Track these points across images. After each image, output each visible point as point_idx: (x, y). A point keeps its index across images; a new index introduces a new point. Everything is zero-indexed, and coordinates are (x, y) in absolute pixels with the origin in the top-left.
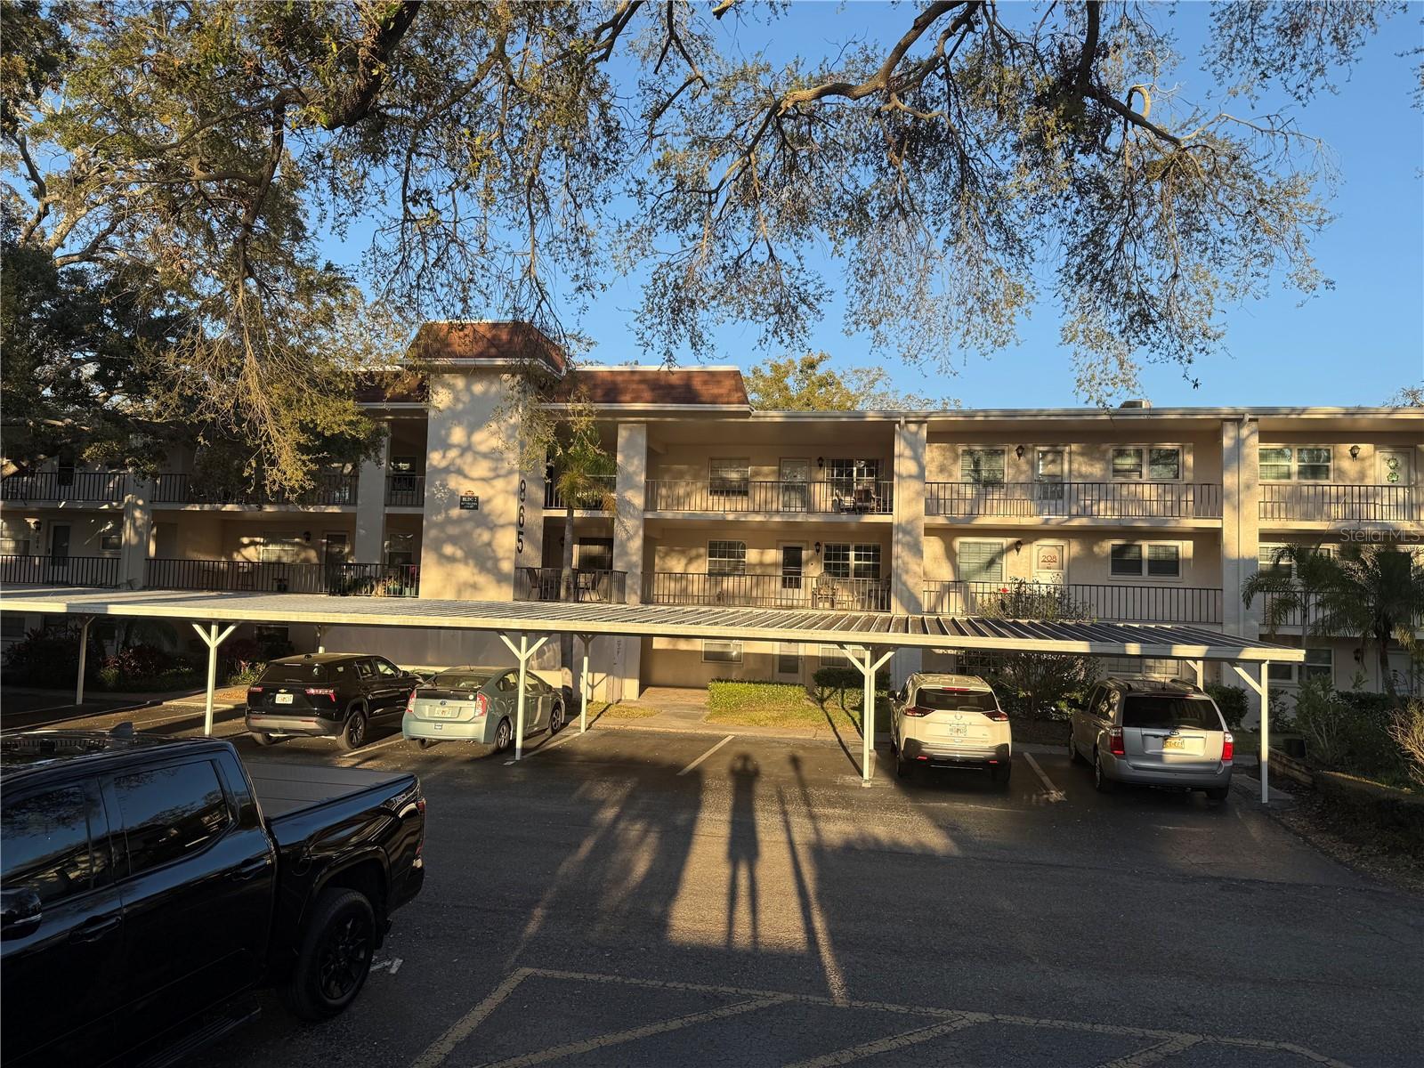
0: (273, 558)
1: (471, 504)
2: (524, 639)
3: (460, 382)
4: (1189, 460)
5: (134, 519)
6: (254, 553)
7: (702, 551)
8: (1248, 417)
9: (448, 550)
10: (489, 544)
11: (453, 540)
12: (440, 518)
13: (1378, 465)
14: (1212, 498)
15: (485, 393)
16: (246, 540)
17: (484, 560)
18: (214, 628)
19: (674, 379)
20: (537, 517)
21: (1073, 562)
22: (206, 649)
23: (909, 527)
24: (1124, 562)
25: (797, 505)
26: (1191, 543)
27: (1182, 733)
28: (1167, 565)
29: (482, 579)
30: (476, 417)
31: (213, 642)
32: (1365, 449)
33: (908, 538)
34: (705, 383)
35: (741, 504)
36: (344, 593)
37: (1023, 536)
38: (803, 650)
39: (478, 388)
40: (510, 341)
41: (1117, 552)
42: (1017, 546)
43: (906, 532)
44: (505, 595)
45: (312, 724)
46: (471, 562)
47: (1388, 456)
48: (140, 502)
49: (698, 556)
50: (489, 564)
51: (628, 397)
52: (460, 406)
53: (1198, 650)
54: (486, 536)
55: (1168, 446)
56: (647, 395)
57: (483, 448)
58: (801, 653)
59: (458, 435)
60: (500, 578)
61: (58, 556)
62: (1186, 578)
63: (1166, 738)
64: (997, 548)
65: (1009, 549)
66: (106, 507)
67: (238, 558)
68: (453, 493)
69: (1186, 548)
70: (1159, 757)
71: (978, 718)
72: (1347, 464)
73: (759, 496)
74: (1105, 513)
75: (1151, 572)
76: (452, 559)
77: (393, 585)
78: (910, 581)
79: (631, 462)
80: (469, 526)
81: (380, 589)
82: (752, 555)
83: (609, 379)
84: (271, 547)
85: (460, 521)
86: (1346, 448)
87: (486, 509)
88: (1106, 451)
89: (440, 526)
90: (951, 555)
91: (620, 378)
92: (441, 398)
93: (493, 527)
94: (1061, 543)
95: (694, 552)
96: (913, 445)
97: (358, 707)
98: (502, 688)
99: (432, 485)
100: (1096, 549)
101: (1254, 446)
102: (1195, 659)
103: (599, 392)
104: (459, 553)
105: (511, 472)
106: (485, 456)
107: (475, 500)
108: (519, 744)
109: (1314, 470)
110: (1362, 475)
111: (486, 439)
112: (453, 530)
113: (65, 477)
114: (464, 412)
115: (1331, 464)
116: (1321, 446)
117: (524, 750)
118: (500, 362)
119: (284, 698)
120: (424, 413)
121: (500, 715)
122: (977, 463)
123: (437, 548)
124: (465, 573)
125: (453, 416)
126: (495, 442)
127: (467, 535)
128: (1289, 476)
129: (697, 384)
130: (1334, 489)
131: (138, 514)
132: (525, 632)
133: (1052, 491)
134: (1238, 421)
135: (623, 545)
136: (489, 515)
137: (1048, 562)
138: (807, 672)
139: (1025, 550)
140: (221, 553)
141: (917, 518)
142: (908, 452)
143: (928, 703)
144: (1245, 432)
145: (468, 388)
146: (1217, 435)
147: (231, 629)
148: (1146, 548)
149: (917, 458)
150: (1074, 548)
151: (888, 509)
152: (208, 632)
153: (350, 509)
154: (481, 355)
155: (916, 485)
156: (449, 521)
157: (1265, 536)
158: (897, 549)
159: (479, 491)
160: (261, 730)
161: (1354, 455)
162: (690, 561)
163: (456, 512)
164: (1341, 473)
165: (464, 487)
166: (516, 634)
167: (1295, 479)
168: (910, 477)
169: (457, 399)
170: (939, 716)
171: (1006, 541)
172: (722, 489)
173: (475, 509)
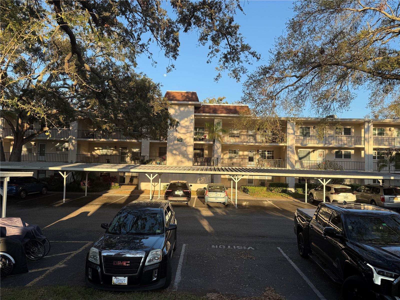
0: (105, 153)
1: (180, 140)
3: (177, 107)
4: (353, 130)
5: (72, 143)
6: (99, 152)
7: (227, 152)
8: (371, 121)
9: (174, 152)
10: (186, 151)
11: (176, 149)
12: (172, 144)
13: (394, 132)
14: (358, 140)
15: (184, 110)
16: (96, 148)
17: (184, 155)
19: (231, 108)
21: (327, 155)
23: (291, 147)
24: (338, 155)
25: (252, 140)
26: (354, 151)
27: (398, 196)
28: (348, 156)
29: (184, 160)
32: (392, 129)
33: (291, 149)
34: (240, 109)
35: (238, 140)
37: (315, 149)
38: (254, 178)
39: (182, 109)
40: (192, 97)
41: (337, 152)
42: (313, 151)
44: (190, 164)
45: (185, 199)
46: (181, 155)
47: (397, 130)
48: (74, 138)
49: (226, 153)
50: (186, 156)
51: (219, 112)
52: (177, 114)
53: (381, 178)
54: (185, 149)
55: (348, 127)
56: (225, 112)
57: (184, 125)
60: (189, 159)
61: (42, 153)
62: (353, 159)
63: (394, 198)
64: (307, 152)
65: (311, 152)
66: (63, 139)
67: (94, 153)
68: (175, 137)
69: (352, 152)
70: (393, 202)
71: (350, 194)
72: (388, 132)
73: (242, 137)
74: (334, 144)
75: (344, 158)
76: (175, 155)
77: (158, 162)
78: (292, 160)
80: (180, 146)
81: (154, 163)
82: (240, 153)
83: (214, 107)
84: (104, 150)
85: (177, 144)
86: (388, 128)
87: (185, 141)
88: (334, 128)
89: (172, 146)
90: (297, 153)
91: (217, 107)
92: (172, 111)
93: (187, 146)
94: (323, 150)
95: (225, 152)
96: (292, 126)
99: (170, 135)
100: (332, 152)
101: (372, 127)
103: (211, 111)
104: (177, 153)
105: (191, 131)
106: (184, 127)
107: (182, 139)
109: (380, 134)
110: (392, 135)
111: (185, 122)
112: (176, 147)
114: (178, 115)
115: (385, 132)
116: (383, 128)
118: (190, 103)
119: (178, 193)
122: (303, 130)
123: (171, 151)
124: (179, 158)
126: (187, 124)
127: (179, 148)
128: (375, 135)
129: (238, 109)
130: (386, 138)
131: (73, 141)
133: (320, 137)
134: (369, 122)
135: (216, 151)
136: (185, 143)
137: (320, 155)
139: (315, 152)
140: (89, 152)
141: (293, 144)
142: (291, 127)
144: (370, 124)
145: (179, 109)
146: (363, 125)
147: (156, 175)
148: (343, 152)
149: (293, 129)
150: (327, 151)
151: (286, 142)
154: (184, 101)
155: (293, 136)
156: (174, 144)
157: (374, 149)
158: (288, 152)
159: (182, 137)
161: (390, 130)
162: (224, 154)
163: (176, 142)
164: (387, 134)
165: (179, 135)
167: (377, 136)
168: (291, 134)
169: (176, 112)
170: (341, 194)
171: (310, 150)
172: (233, 136)
173: (182, 141)
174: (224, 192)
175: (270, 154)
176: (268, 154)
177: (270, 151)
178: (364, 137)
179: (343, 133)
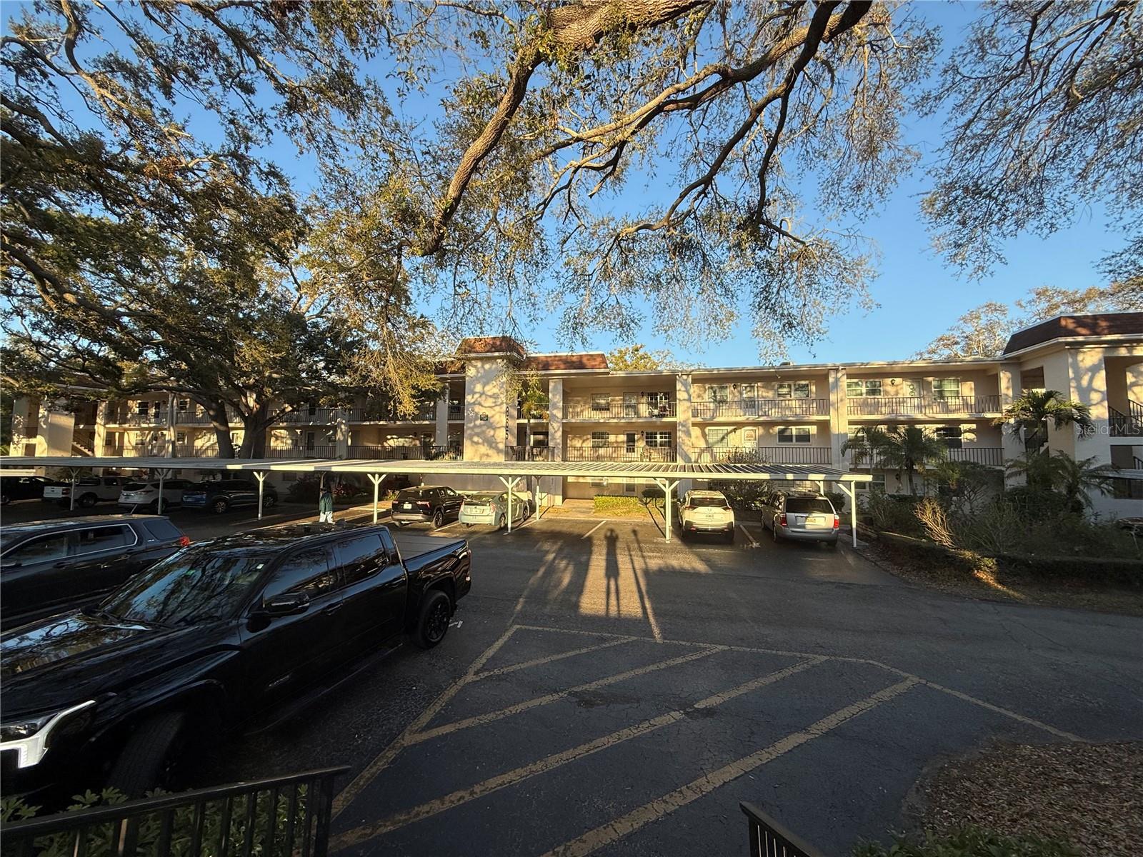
0: (401, 445)
1: (485, 418)
2: (510, 479)
3: (479, 364)
4: (813, 388)
5: (341, 429)
6: (393, 442)
7: (589, 436)
8: (841, 368)
9: (476, 439)
10: (493, 436)
11: (478, 435)
12: (472, 425)
13: (905, 388)
14: (825, 406)
15: (490, 368)
16: (389, 437)
17: (491, 443)
18: (377, 476)
19: (574, 359)
20: (514, 424)
21: (760, 437)
22: (373, 485)
24: (784, 437)
25: (632, 414)
26: (816, 427)
27: (814, 515)
28: (805, 438)
29: (491, 452)
30: (487, 379)
31: (376, 482)
32: (898, 381)
33: (684, 429)
34: (588, 360)
35: (606, 414)
36: (432, 459)
37: (738, 425)
38: (637, 481)
39: (487, 366)
40: (501, 345)
41: (781, 432)
42: (735, 430)
43: (683, 426)
44: (501, 459)
45: (420, 517)
46: (486, 444)
47: (909, 384)
49: (588, 439)
50: (494, 445)
51: (553, 368)
52: (480, 375)
53: (822, 477)
54: (492, 433)
55: (803, 382)
56: (562, 366)
57: (490, 393)
58: (636, 482)
59: (479, 388)
60: (499, 451)
61: (310, 446)
62: (813, 443)
63: (807, 517)
64: (723, 432)
65: (731, 432)
66: (329, 424)
67: (385, 444)
68: (477, 414)
69: (813, 430)
70: (803, 527)
71: (720, 510)
72: (889, 388)
73: (615, 410)
74: (775, 414)
75: (797, 441)
76: (477, 443)
77: (452, 455)
78: (686, 448)
79: (556, 397)
80: (484, 428)
81: (447, 457)
82: (612, 438)
83: (545, 359)
84: (400, 440)
85: (480, 426)
86: (888, 381)
87: (492, 420)
88: (774, 386)
89: (472, 429)
90: (704, 435)
91: (549, 359)
92: (471, 372)
93: (495, 429)
94: (754, 428)
95: (585, 438)
96: (685, 385)
97: (439, 509)
98: (502, 500)
99: (468, 410)
100: (771, 431)
101: (844, 381)
102: (819, 481)
103: (540, 366)
104: (480, 441)
105: (502, 403)
106: (490, 396)
107: (487, 416)
108: (509, 526)
109: (873, 392)
110: (897, 393)
111: (491, 389)
112: (477, 430)
113: (312, 412)
114: (482, 377)
115: (881, 388)
116: (877, 380)
117: (512, 528)
118: (497, 354)
119: (407, 506)
120: (464, 378)
121: (501, 513)
122: (715, 392)
123: (470, 438)
124: (484, 449)
125: (476, 379)
126: (496, 390)
127: (483, 432)
128: (861, 394)
129: (585, 360)
130: (883, 400)
131: (343, 426)
132: (510, 476)
133: (750, 404)
134: (837, 370)
135: (553, 435)
136: (493, 423)
137: (749, 438)
138: (639, 492)
139: (738, 432)
140: (379, 443)
141: (688, 419)
142: (683, 389)
143: (695, 504)
144: (839, 375)
145: (483, 367)
146: (826, 376)
147: (384, 476)
148: (794, 430)
149: (687, 391)
150: (760, 431)
152: (374, 477)
153: (433, 422)
154: (488, 352)
155: (688, 404)
156: (475, 426)
157: (851, 423)
158: (679, 434)
159: (489, 413)
160: (398, 520)
161: (893, 384)
162: (584, 441)
163: (478, 422)
164: (886, 392)
165: (481, 411)
166: (507, 477)
167: (864, 396)
168: (684, 400)
169: (478, 372)
170: (700, 509)
171: (729, 428)
172: (597, 408)
173: (487, 420)
174: (490, 506)
175: (665, 438)
176: (661, 437)
177: (665, 433)
179: (793, 394)
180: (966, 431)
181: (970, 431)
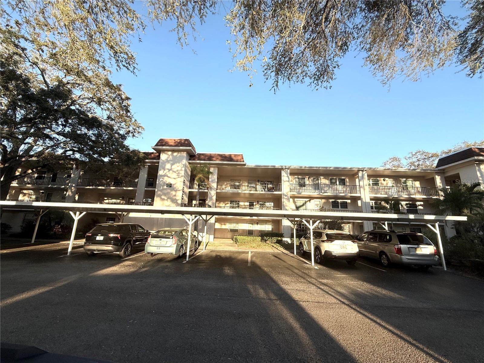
1: (170, 186)
3: (170, 153)
6: (108, 201)
7: (229, 202)
9: (163, 197)
10: (175, 195)
11: (165, 194)
12: (161, 189)
13: (389, 182)
15: (177, 155)
16: (106, 198)
17: (173, 200)
18: (78, 213)
19: (227, 156)
20: (187, 190)
21: (323, 204)
23: (286, 194)
24: (334, 206)
27: (421, 246)
28: (345, 205)
30: (174, 161)
32: (387, 179)
33: (286, 197)
34: (235, 157)
37: (311, 198)
39: (175, 154)
40: (184, 143)
41: (333, 202)
42: (310, 201)
45: (109, 248)
46: (169, 200)
47: (391, 180)
48: (74, 185)
51: (214, 159)
52: (170, 159)
54: (174, 193)
55: (343, 178)
56: (220, 158)
57: (175, 170)
59: (168, 166)
60: (177, 205)
63: (416, 248)
64: (304, 202)
66: (63, 187)
68: (164, 183)
69: (349, 201)
71: (350, 242)
75: (341, 208)
76: (163, 199)
78: (287, 208)
79: (214, 177)
80: (169, 191)
82: (241, 203)
83: (209, 155)
85: (166, 189)
86: (382, 179)
87: (175, 186)
88: (329, 178)
89: (160, 191)
90: (294, 202)
91: (212, 155)
92: (163, 157)
93: (176, 191)
94: (319, 200)
95: (226, 203)
97: (129, 241)
98: (180, 235)
99: (159, 180)
100: (328, 202)
104: (166, 198)
105: (181, 176)
106: (175, 172)
107: (171, 184)
109: (375, 184)
110: (387, 184)
111: (176, 167)
112: (164, 192)
113: (54, 180)
114: (170, 161)
115: (379, 183)
116: (377, 178)
118: (181, 148)
119: (100, 238)
120: (158, 163)
121: (181, 244)
122: (299, 181)
123: (159, 196)
124: (167, 203)
125: (167, 161)
126: (178, 169)
127: (168, 193)
129: (233, 156)
131: (73, 188)
134: (363, 171)
135: (210, 198)
136: (175, 188)
137: (317, 204)
139: (312, 201)
141: (288, 192)
142: (285, 175)
143: (331, 238)
144: (364, 173)
145: (172, 155)
147: (84, 213)
148: (340, 201)
149: (288, 177)
150: (323, 201)
151: (280, 190)
153: (135, 188)
154: (176, 146)
155: (287, 184)
156: (164, 189)
157: (371, 199)
158: (283, 200)
159: (172, 181)
160: (89, 250)
161: (384, 181)
163: (165, 187)
164: (381, 185)
165: (168, 180)
167: (371, 186)
169: (168, 157)
170: (337, 242)
171: (307, 200)
172: (233, 187)
173: (171, 187)
174: (172, 238)
176: (268, 205)
177: (270, 202)
178: (360, 186)
179: (338, 183)
180: (419, 205)
181: (421, 205)
